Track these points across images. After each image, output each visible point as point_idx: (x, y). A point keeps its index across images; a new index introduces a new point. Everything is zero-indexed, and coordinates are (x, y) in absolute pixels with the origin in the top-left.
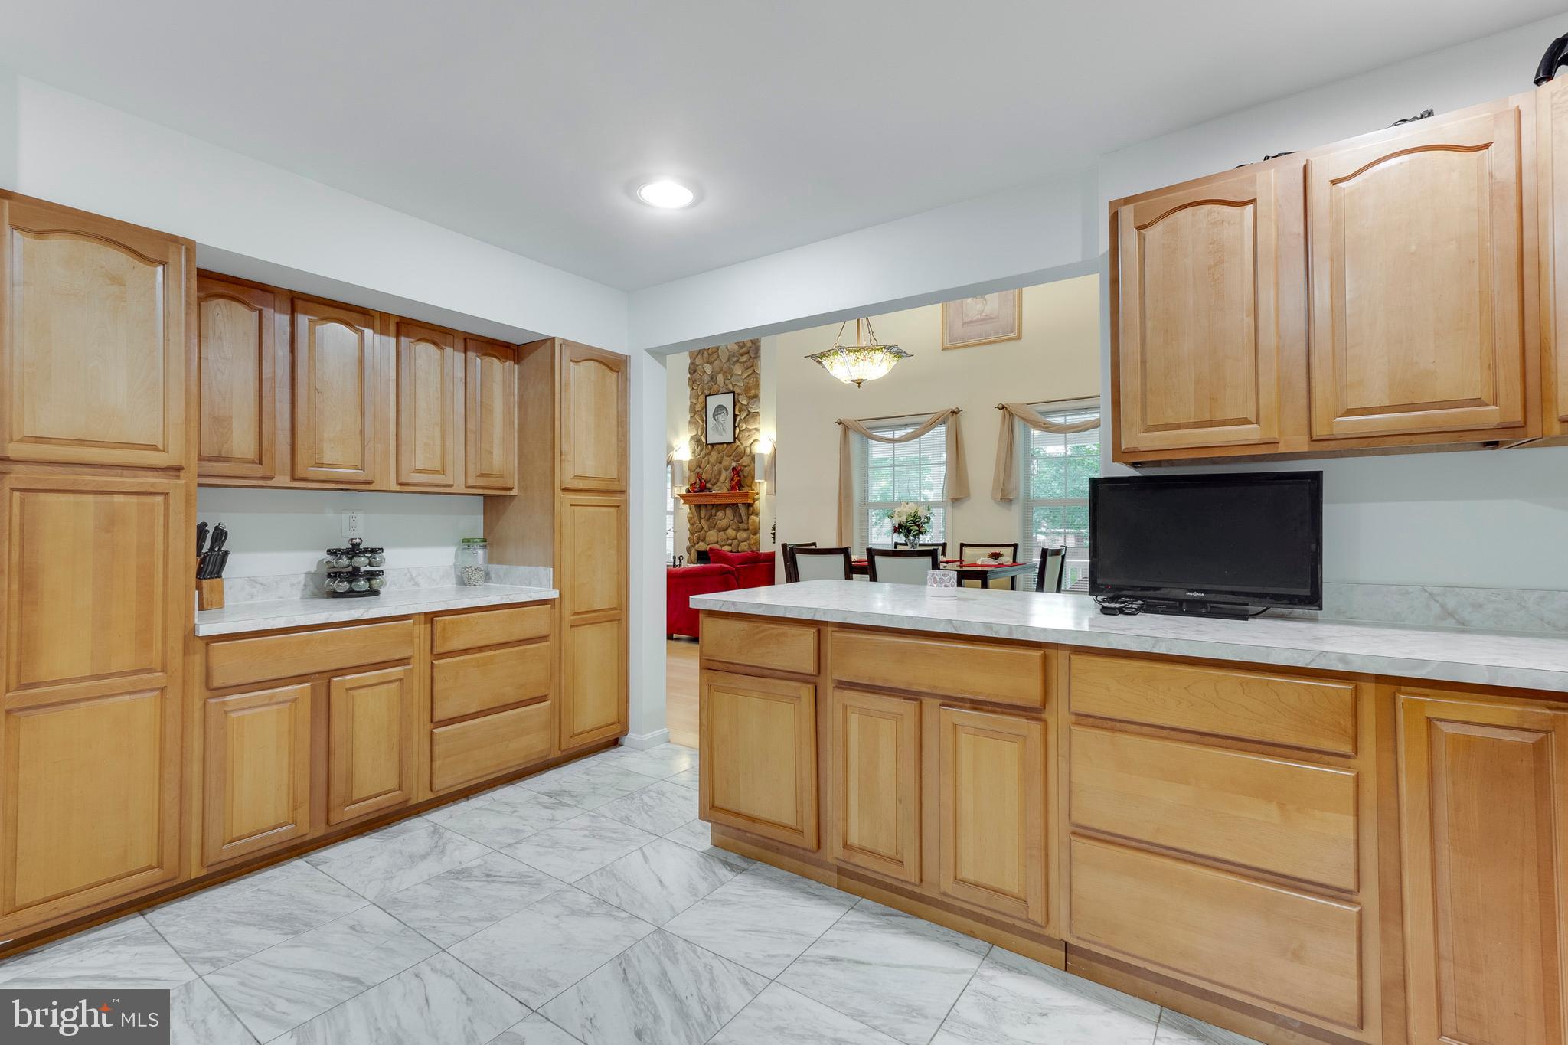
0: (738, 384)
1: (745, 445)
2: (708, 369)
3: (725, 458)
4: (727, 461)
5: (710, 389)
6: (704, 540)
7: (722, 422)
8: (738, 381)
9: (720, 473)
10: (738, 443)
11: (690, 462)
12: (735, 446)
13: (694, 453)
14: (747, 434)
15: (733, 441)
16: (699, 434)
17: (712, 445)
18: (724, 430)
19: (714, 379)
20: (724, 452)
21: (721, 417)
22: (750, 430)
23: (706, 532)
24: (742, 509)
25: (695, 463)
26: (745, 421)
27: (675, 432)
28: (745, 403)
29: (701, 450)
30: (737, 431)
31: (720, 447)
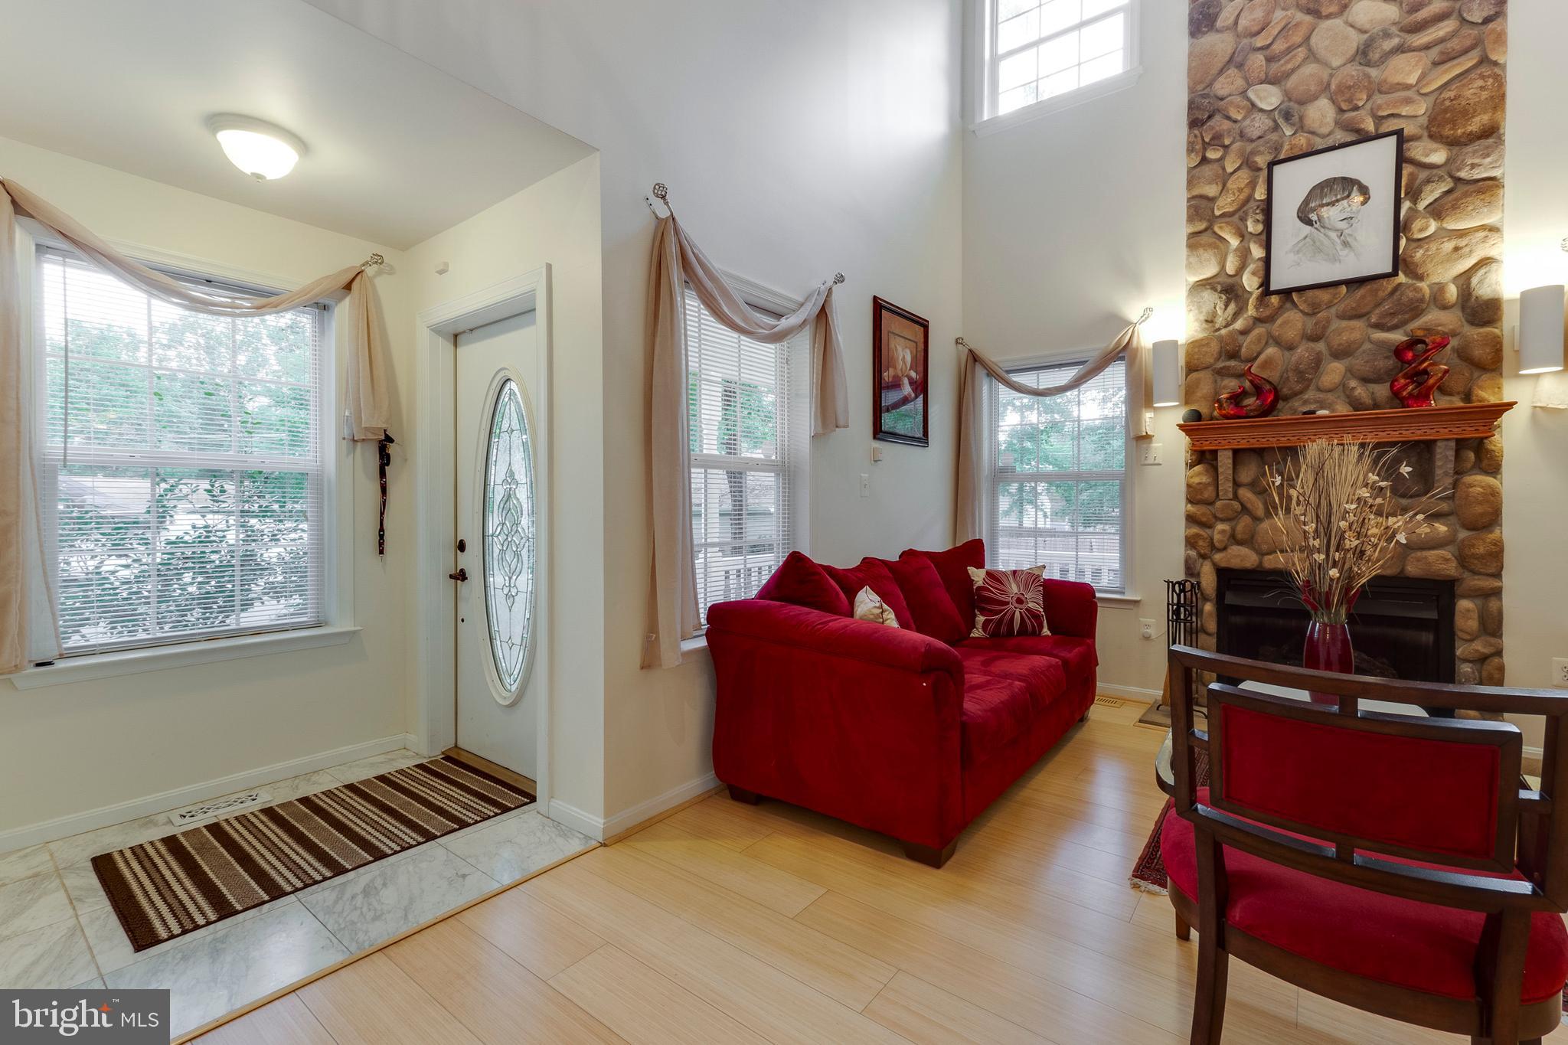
0: (1405, 111)
1: (1435, 279)
2: (1269, 98)
3: (1336, 324)
4: (1353, 331)
5: (1277, 148)
6: (1249, 541)
7: (1343, 225)
8: (1408, 101)
9: (1317, 363)
10: (1402, 278)
11: (1195, 346)
12: (1388, 285)
13: (1210, 321)
14: (1448, 246)
15: (1389, 269)
16: (1230, 269)
17: (1286, 293)
18: (1346, 244)
19: (1296, 119)
20: (1333, 310)
21: (1332, 214)
22: (1462, 234)
23: (1256, 519)
24: (1444, 458)
25: (1215, 347)
26: (1437, 211)
27: (1133, 279)
28: (1438, 156)
29: (1236, 316)
30: (1403, 242)
31: (1324, 296)
